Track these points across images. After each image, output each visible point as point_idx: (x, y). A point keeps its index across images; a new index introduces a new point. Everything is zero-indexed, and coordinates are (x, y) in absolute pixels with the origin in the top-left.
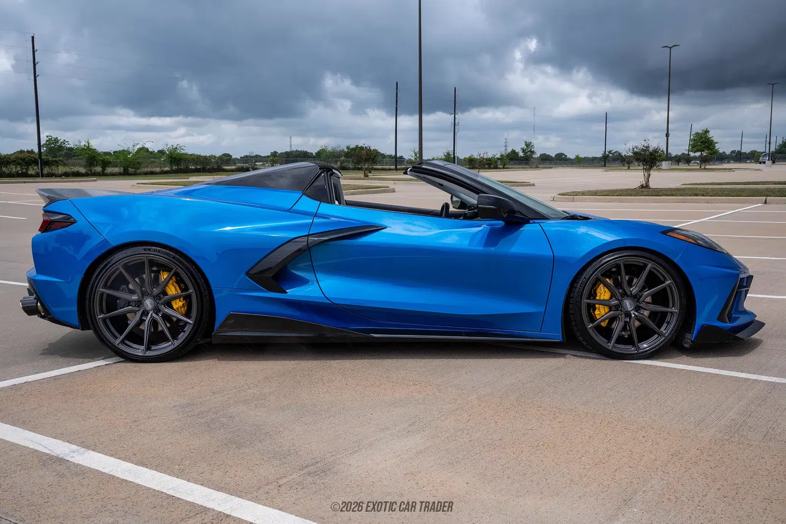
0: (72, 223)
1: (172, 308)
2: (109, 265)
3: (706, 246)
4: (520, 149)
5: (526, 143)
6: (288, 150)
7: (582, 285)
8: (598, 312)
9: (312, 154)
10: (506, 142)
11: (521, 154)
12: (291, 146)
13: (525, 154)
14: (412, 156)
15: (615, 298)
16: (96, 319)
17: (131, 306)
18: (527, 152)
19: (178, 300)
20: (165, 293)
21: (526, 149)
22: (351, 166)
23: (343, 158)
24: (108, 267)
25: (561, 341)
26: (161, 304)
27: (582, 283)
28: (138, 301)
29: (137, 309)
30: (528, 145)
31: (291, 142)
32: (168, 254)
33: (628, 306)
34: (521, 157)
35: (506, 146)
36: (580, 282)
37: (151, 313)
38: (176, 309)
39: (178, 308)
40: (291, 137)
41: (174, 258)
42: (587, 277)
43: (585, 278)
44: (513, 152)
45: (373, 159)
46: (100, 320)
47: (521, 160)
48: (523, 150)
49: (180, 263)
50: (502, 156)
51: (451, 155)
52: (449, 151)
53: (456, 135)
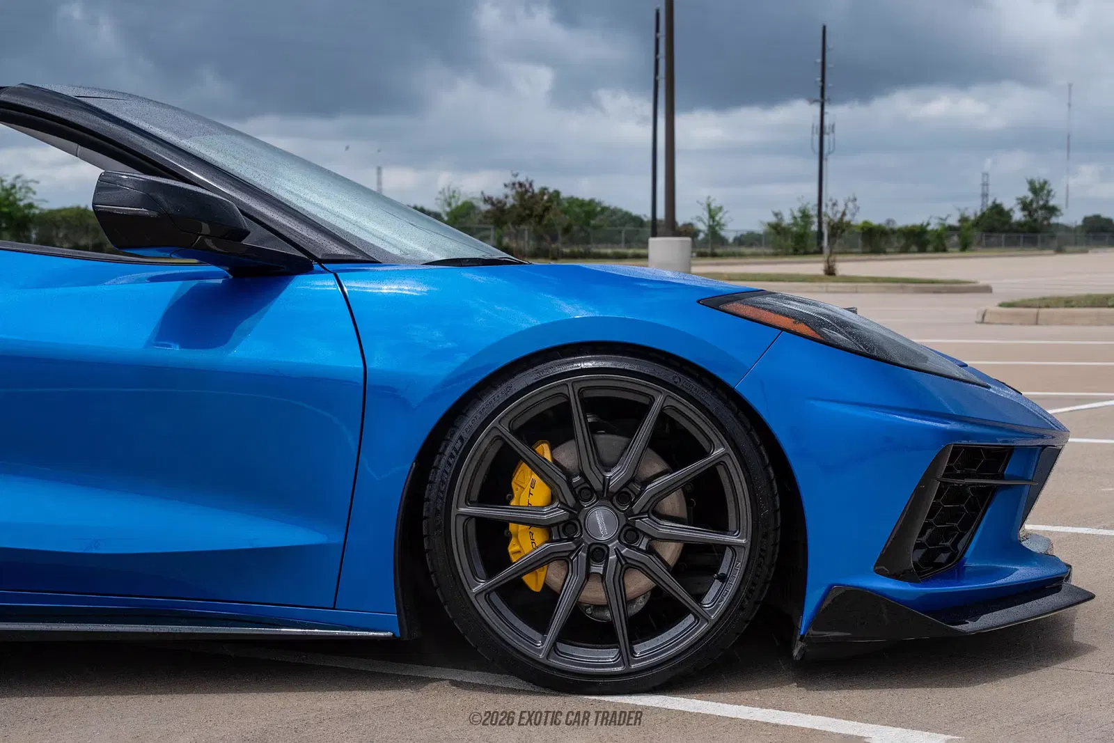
3: (862, 348)
4: (1015, 202)
5: (1031, 183)
7: (451, 461)
8: (517, 548)
10: (985, 184)
11: (1018, 216)
13: (1030, 215)
15: (561, 503)
18: (1036, 210)
21: (1032, 202)
25: (398, 635)
27: (452, 456)
30: (1038, 189)
33: (602, 528)
34: (1019, 224)
36: (447, 452)
42: (467, 436)
43: (461, 438)
44: (997, 210)
45: (541, 217)
47: (1017, 231)
48: (1026, 206)
50: (963, 220)
51: (812, 216)
52: (805, 203)
53: (824, 162)
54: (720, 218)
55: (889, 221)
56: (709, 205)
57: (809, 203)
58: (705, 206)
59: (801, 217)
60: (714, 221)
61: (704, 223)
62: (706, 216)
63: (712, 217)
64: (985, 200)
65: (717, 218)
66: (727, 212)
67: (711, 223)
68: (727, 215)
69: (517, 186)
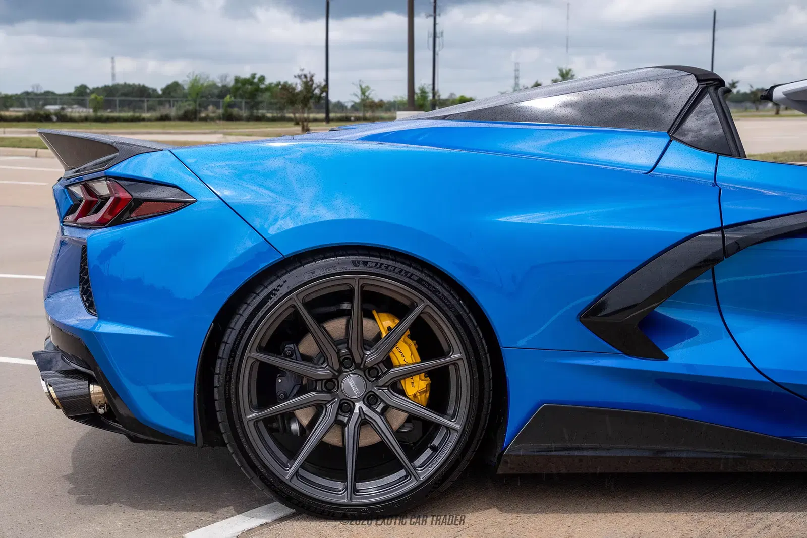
0: (186, 204)
1: (403, 393)
2: (275, 299)
6: (109, 83)
9: (155, 90)
10: (517, 70)
12: (113, 75)
14: (356, 95)
16: (241, 422)
17: (315, 390)
19: (416, 378)
20: (389, 363)
22: (244, 113)
23: (228, 98)
24: (270, 303)
26: (383, 386)
28: (328, 380)
29: (328, 397)
31: (113, 68)
32: (407, 273)
35: (517, 77)
37: (357, 405)
38: (411, 397)
39: (415, 396)
40: (113, 59)
41: (420, 281)
46: (251, 423)
49: (434, 293)
51: (427, 93)
52: (423, 84)
53: (436, 57)
54: (369, 94)
55: (452, 94)
56: (361, 86)
57: (425, 84)
58: (359, 86)
59: (420, 93)
60: (365, 96)
61: (358, 97)
62: (359, 93)
63: (363, 93)
64: (517, 80)
65: (367, 94)
66: (373, 90)
67: (363, 97)
68: (373, 93)
69: (303, 77)
